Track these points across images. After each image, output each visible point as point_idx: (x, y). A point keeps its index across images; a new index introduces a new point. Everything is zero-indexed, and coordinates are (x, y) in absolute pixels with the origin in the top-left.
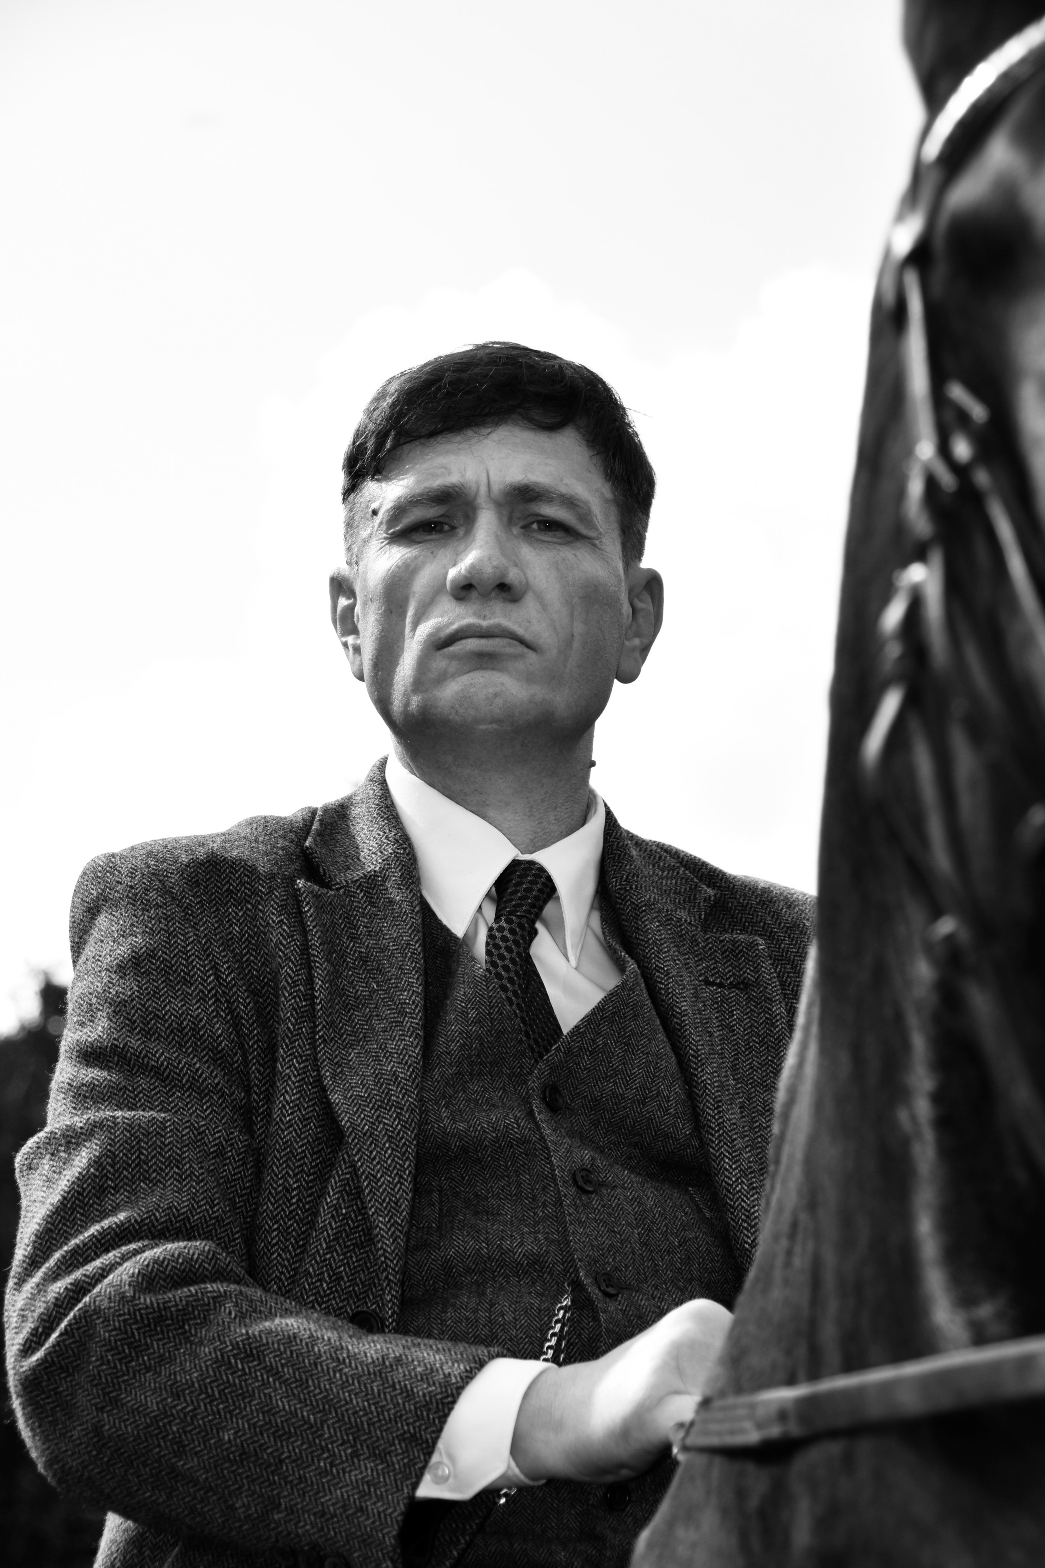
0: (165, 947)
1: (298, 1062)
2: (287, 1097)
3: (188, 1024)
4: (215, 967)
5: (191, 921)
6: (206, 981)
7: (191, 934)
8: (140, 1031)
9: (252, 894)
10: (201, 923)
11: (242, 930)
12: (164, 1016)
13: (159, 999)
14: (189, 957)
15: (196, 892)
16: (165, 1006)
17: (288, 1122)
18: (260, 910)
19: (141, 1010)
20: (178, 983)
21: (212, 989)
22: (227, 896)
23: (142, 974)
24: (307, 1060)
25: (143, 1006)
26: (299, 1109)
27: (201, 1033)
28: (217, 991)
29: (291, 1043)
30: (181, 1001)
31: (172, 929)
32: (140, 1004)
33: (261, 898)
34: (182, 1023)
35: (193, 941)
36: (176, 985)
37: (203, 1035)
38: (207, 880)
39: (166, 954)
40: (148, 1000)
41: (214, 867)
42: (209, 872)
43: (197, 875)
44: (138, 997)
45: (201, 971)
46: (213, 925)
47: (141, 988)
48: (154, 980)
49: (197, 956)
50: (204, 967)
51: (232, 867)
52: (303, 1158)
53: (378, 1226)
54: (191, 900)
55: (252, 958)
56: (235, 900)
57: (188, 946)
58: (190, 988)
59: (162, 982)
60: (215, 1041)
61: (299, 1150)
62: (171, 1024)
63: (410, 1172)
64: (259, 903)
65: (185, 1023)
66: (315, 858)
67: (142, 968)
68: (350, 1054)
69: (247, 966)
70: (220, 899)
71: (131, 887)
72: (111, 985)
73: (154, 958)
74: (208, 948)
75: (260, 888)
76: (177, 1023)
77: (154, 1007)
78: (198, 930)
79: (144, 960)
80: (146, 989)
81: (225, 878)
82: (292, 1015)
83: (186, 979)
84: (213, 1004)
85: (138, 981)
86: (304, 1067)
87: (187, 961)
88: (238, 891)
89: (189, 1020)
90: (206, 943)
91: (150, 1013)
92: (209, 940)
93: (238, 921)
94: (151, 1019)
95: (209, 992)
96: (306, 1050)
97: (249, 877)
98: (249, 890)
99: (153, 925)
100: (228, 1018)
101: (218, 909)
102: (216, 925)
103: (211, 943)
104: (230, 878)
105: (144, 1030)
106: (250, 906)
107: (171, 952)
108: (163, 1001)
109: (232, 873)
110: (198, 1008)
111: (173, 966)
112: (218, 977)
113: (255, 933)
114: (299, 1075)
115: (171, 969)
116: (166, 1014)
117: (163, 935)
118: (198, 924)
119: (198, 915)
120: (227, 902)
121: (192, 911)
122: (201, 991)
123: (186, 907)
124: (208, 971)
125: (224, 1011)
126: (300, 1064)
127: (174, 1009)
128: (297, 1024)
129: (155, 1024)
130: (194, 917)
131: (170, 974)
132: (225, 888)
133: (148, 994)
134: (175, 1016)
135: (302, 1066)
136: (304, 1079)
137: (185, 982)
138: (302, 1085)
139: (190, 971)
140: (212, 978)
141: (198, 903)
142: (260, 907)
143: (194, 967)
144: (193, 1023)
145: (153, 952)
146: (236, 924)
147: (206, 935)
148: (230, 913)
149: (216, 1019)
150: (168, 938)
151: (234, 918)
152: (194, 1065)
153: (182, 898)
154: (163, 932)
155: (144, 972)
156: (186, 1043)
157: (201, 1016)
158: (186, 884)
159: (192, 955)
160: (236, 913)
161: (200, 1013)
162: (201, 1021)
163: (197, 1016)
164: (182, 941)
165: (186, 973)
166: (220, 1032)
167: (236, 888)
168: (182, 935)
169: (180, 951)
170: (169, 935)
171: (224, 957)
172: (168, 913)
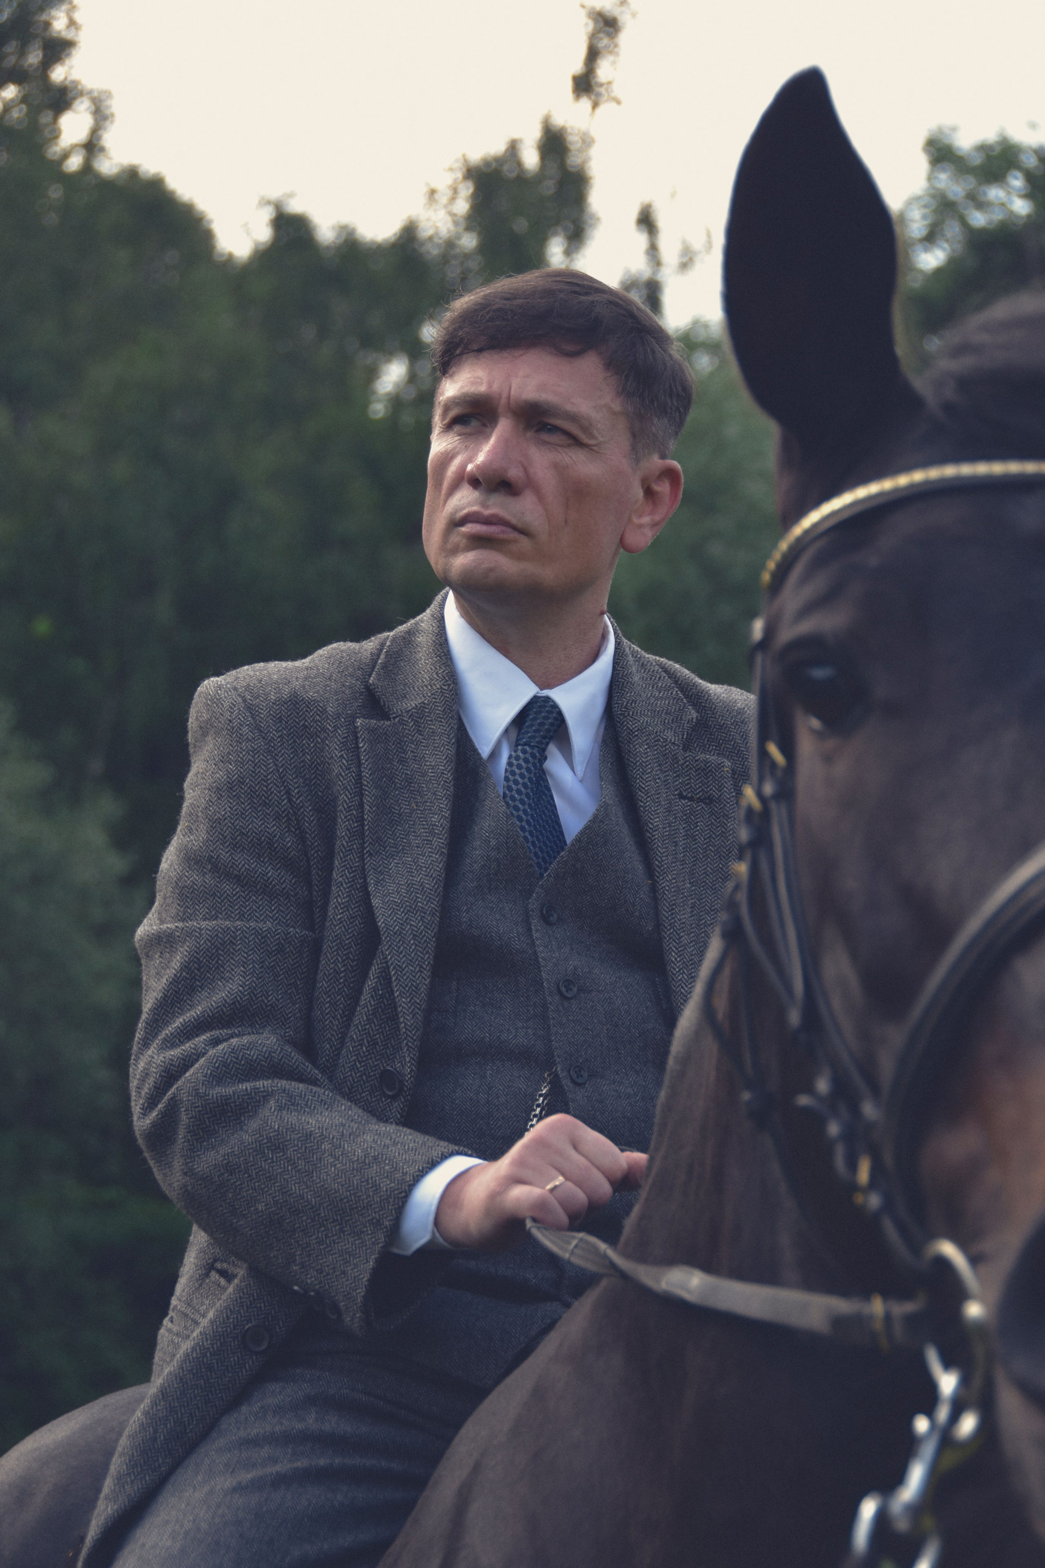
0: (251, 775)
1: (348, 872)
2: (339, 900)
3: (265, 840)
4: (288, 792)
6: (280, 804)
7: (272, 765)
8: (229, 845)
9: (322, 730)
10: (280, 755)
11: (312, 759)
12: (247, 833)
13: (244, 819)
14: (269, 784)
15: (278, 727)
16: (249, 825)
17: (339, 920)
18: (327, 745)
19: (231, 828)
20: (260, 804)
24: (355, 871)
25: (233, 824)
26: (348, 910)
27: (275, 846)
28: (289, 812)
29: (344, 857)
30: (261, 820)
31: (257, 760)
32: (231, 823)
33: (328, 734)
34: (261, 838)
35: (272, 771)
36: (258, 807)
37: (276, 848)
39: (252, 781)
40: (236, 820)
41: (295, 705)
42: (290, 710)
43: (281, 712)
44: (229, 817)
45: (277, 796)
46: (289, 756)
47: (232, 809)
48: (242, 803)
49: (275, 784)
50: (280, 792)
51: (308, 707)
52: (349, 948)
53: (401, 1005)
54: (274, 734)
55: (318, 782)
56: (308, 733)
57: (268, 775)
58: (268, 809)
59: (248, 805)
60: (286, 852)
61: (347, 942)
62: (252, 840)
63: (429, 963)
64: (326, 739)
65: (263, 838)
66: (377, 692)
67: (234, 791)
68: (391, 863)
69: (314, 788)
73: (243, 784)
74: (284, 776)
75: (328, 726)
76: (257, 839)
77: (241, 826)
78: (277, 760)
79: (236, 785)
80: (236, 810)
81: (302, 715)
82: (346, 834)
83: (266, 803)
84: (286, 821)
85: (231, 803)
86: (353, 877)
87: (267, 787)
88: (311, 727)
89: (266, 836)
90: (282, 772)
91: (237, 831)
92: (284, 769)
93: (310, 750)
94: (238, 835)
95: (283, 812)
96: (356, 862)
97: (320, 717)
98: (320, 727)
100: (297, 832)
101: (295, 741)
102: (291, 756)
103: (287, 772)
104: (306, 715)
105: (233, 844)
106: (319, 740)
107: (256, 780)
108: (248, 821)
109: (307, 711)
110: (274, 826)
111: (257, 791)
112: (290, 800)
113: (322, 762)
114: (349, 882)
115: (255, 793)
116: (249, 831)
117: (250, 765)
118: (277, 755)
119: (278, 747)
120: (302, 735)
121: (274, 744)
122: (277, 812)
123: (270, 740)
124: (283, 796)
125: (293, 827)
126: (350, 874)
127: (255, 828)
128: (350, 842)
129: (240, 839)
131: (253, 797)
132: (301, 724)
133: (237, 814)
134: (256, 833)
135: (352, 875)
136: (352, 885)
137: (265, 804)
138: (350, 891)
139: (269, 796)
140: (286, 801)
141: (279, 737)
142: (327, 742)
143: (272, 793)
144: (269, 839)
145: (242, 778)
146: (308, 754)
147: (283, 765)
148: (304, 745)
149: (287, 834)
150: (254, 768)
151: (307, 748)
152: (267, 874)
153: (268, 732)
154: (250, 763)
155: (235, 795)
156: (263, 854)
157: (276, 833)
158: (272, 720)
159: (271, 783)
160: (308, 744)
161: (275, 830)
162: (275, 836)
163: (273, 832)
164: (264, 771)
165: (266, 798)
166: (290, 844)
167: (309, 724)
168: (265, 766)
169: (262, 779)
170: (255, 765)
171: (296, 783)
172: (256, 747)
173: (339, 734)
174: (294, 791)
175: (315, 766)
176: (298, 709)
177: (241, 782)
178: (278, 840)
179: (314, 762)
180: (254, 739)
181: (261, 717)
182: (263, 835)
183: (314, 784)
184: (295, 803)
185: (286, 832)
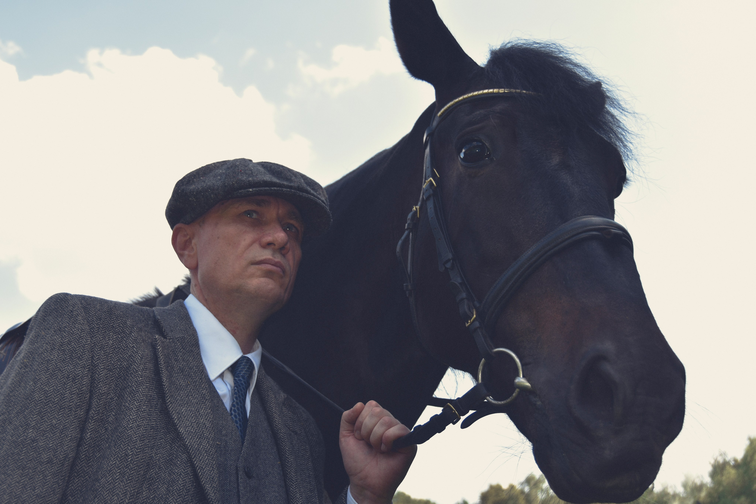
5: (91, 335)
7: (89, 341)
10: (95, 337)
12: (63, 370)
13: (64, 363)
14: (85, 349)
15: (99, 323)
16: (65, 367)
19: (54, 366)
20: (76, 358)
21: (89, 365)
22: (111, 328)
23: (62, 350)
25: (56, 364)
31: (82, 335)
32: (55, 363)
33: (126, 335)
34: (69, 375)
35: (89, 344)
36: (74, 359)
38: (105, 319)
40: (59, 362)
41: (109, 315)
42: (107, 316)
43: (101, 315)
45: (87, 356)
46: (100, 339)
47: (58, 356)
48: (65, 355)
50: (89, 356)
53: (207, 489)
54: (95, 326)
56: (114, 330)
57: (86, 345)
59: (69, 356)
62: (65, 374)
65: (71, 375)
66: (161, 324)
70: (108, 328)
71: (72, 311)
72: (46, 351)
73: (70, 345)
74: (93, 349)
75: (126, 331)
76: (67, 375)
77: (60, 366)
78: (92, 340)
80: (60, 357)
82: (135, 384)
85: (59, 353)
87: (83, 350)
88: (117, 328)
90: (93, 346)
91: (57, 368)
92: (95, 345)
95: (88, 366)
97: (123, 325)
99: (75, 331)
101: (105, 332)
102: (101, 339)
103: (95, 347)
106: (120, 336)
107: (78, 345)
108: (66, 364)
109: (116, 320)
110: (80, 371)
111: (76, 350)
116: (64, 370)
117: (77, 336)
118: (93, 337)
119: (95, 333)
120: (110, 330)
121: (93, 331)
122: (85, 364)
123: (92, 328)
129: (57, 372)
130: (93, 333)
131: (73, 353)
133: (60, 360)
134: (68, 372)
137: (79, 358)
141: (97, 328)
143: (85, 354)
144: (74, 376)
145: (70, 342)
146: (111, 340)
147: (95, 342)
148: (110, 335)
149: (86, 377)
150: (79, 338)
151: (112, 337)
152: (65, 394)
153: (92, 323)
154: (78, 335)
155: (63, 350)
156: (68, 384)
157: (80, 374)
158: (96, 318)
159: (87, 349)
160: (113, 336)
161: (80, 373)
162: (78, 376)
163: (78, 374)
164: (85, 342)
165: (81, 355)
166: (85, 383)
167: (116, 327)
168: (86, 339)
169: (82, 345)
170: (80, 337)
171: (99, 353)
172: (84, 328)
173: (133, 335)
174: (95, 357)
175: (114, 348)
176: (111, 317)
177: (68, 344)
178: (79, 378)
179: (113, 346)
180: (83, 324)
181: (90, 315)
182: (71, 374)
183: (111, 356)
184: (94, 363)
185: (86, 376)
